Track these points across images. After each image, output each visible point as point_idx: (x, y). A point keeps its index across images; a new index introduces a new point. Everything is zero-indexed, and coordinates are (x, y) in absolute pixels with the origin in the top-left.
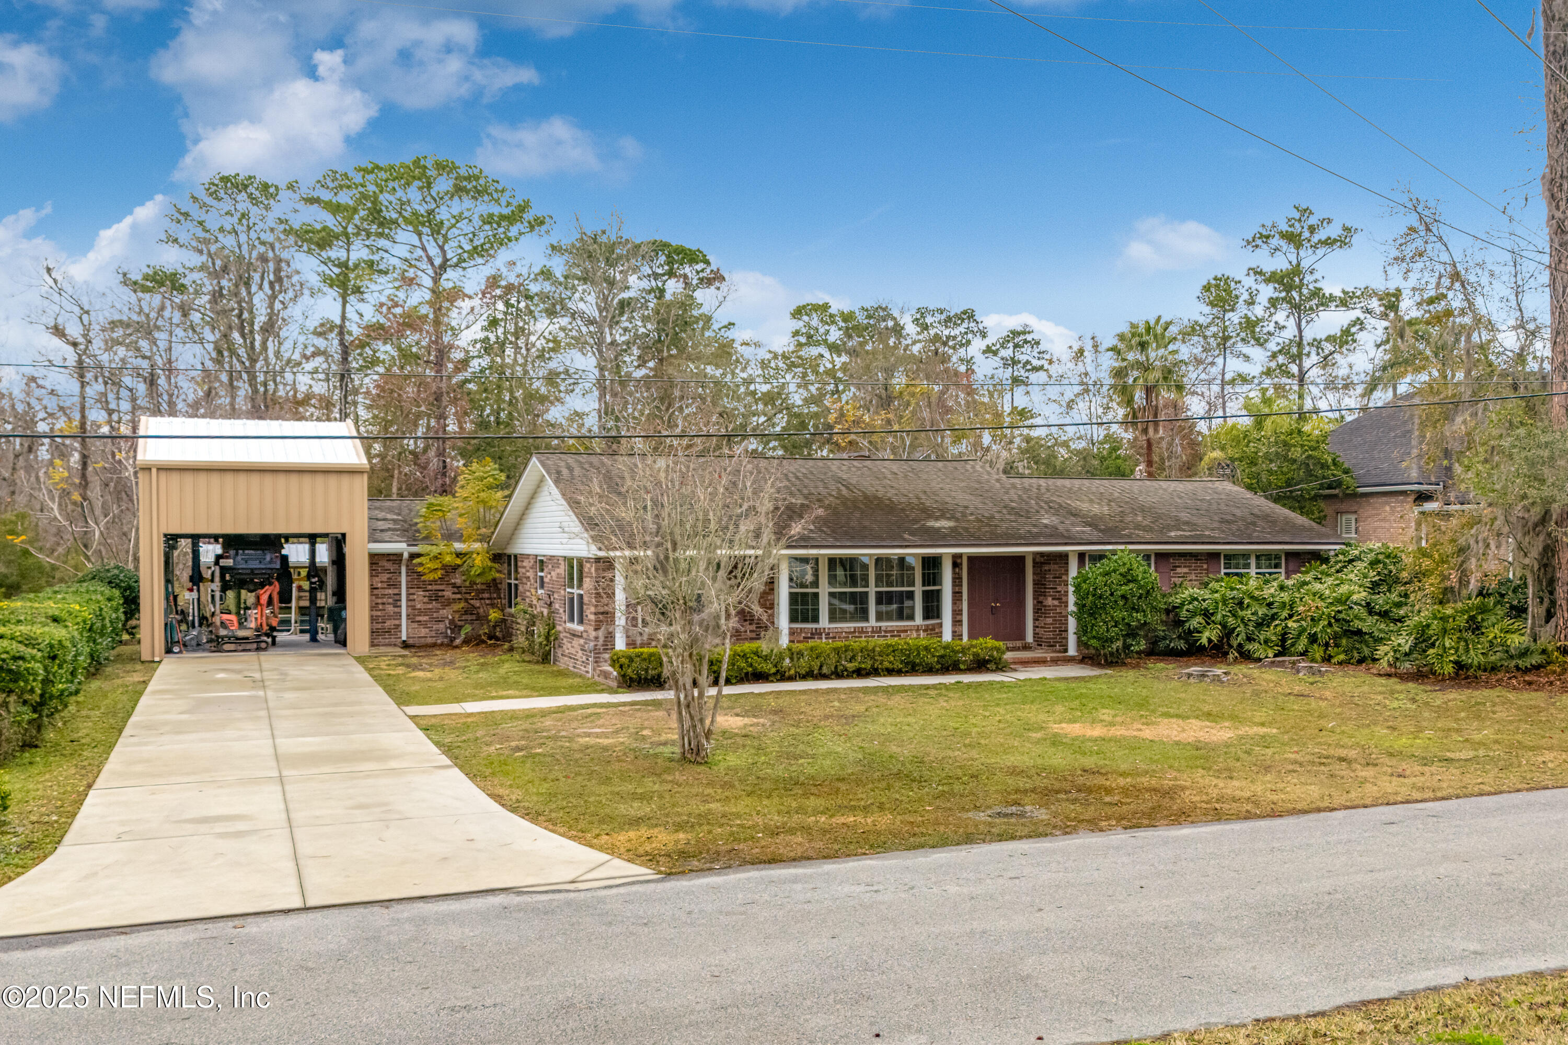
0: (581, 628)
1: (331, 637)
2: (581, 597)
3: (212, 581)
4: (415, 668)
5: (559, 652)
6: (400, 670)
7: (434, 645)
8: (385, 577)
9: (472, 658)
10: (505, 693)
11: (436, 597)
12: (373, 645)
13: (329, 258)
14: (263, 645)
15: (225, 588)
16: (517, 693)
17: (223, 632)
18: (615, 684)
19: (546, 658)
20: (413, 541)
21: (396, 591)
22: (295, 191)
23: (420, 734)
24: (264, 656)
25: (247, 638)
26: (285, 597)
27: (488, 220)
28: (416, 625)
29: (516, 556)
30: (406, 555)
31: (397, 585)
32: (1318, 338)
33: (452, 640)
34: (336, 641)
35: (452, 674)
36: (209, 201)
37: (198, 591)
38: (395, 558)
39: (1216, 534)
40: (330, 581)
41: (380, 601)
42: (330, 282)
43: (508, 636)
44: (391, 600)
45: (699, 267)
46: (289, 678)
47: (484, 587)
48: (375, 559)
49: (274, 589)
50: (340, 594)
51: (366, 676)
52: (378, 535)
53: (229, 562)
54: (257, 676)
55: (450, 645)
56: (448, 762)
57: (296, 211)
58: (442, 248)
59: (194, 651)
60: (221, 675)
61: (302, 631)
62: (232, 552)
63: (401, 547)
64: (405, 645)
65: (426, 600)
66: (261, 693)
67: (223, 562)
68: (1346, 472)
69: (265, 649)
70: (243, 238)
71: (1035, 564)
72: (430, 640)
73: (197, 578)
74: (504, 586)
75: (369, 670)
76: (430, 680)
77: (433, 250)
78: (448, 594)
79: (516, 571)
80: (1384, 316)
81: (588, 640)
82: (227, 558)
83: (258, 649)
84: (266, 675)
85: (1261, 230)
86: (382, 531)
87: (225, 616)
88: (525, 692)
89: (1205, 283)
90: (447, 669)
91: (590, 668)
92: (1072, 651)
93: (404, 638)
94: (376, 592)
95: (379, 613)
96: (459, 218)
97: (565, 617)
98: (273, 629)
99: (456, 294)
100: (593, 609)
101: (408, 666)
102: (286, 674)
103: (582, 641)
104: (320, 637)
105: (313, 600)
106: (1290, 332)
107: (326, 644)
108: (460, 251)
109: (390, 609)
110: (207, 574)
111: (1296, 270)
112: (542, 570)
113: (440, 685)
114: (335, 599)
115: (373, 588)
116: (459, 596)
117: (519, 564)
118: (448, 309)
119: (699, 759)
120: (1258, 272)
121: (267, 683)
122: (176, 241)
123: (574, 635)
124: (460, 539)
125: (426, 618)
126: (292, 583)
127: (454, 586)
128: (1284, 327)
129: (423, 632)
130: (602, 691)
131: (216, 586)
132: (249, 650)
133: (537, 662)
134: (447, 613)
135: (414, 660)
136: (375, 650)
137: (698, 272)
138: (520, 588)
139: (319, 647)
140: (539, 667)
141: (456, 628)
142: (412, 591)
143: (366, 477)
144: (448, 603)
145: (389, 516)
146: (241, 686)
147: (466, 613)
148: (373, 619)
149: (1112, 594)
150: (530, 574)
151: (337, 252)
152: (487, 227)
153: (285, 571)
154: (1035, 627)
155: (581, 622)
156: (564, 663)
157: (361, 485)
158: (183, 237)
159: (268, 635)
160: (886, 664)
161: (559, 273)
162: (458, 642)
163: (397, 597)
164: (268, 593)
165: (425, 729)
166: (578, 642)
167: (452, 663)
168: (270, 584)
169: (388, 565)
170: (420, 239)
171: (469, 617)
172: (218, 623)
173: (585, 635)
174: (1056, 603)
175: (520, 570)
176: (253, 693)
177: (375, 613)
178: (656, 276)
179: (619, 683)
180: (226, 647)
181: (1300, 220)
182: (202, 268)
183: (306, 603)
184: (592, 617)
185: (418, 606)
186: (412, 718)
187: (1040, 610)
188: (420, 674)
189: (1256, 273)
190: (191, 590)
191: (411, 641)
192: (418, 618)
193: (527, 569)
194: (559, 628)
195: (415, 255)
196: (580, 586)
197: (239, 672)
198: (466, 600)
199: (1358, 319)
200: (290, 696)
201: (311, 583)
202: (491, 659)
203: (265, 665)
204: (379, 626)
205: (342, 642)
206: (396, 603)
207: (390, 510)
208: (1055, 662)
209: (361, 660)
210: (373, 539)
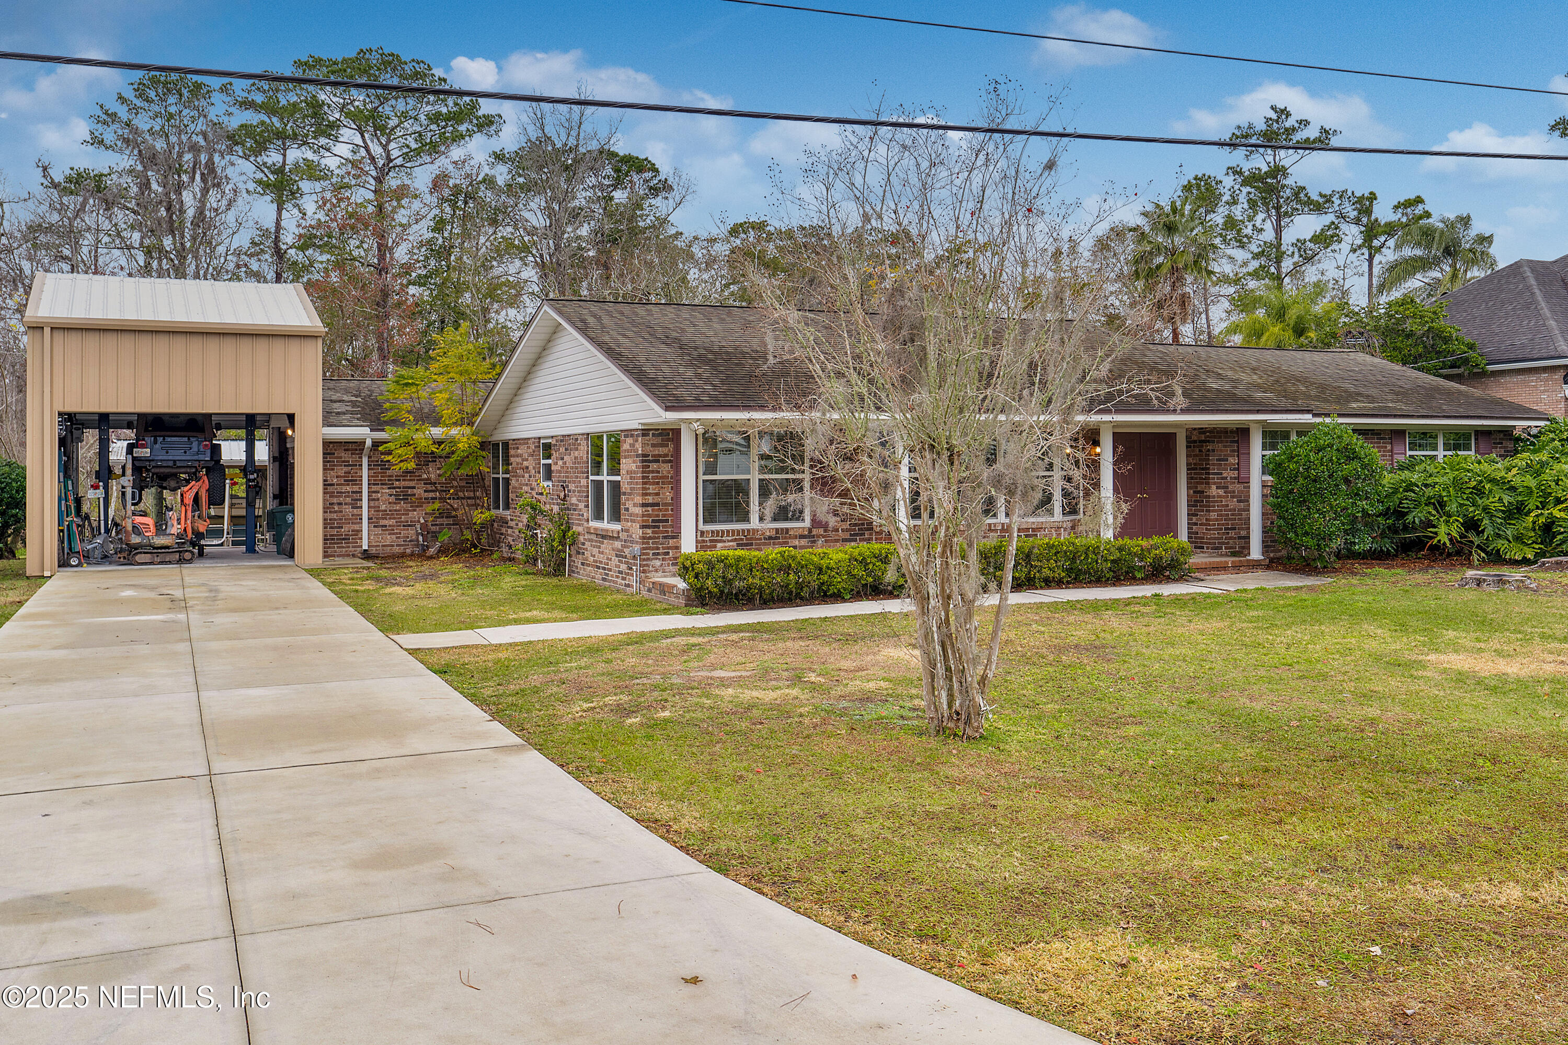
0: (616, 527)
1: (274, 548)
2: (615, 486)
3: (124, 474)
4: (389, 582)
5: (578, 561)
6: (370, 585)
7: (403, 556)
8: (342, 470)
9: (457, 570)
10: (523, 615)
11: (404, 496)
12: (325, 557)
13: (265, 164)
14: (187, 556)
15: (140, 486)
16: (546, 615)
17: (135, 540)
18: (682, 601)
19: (558, 568)
20: (377, 425)
21: (356, 488)
22: (228, 95)
23: (436, 678)
24: (187, 569)
25: (168, 547)
26: (216, 499)
27: (435, 118)
28: (379, 530)
29: (506, 444)
30: (369, 443)
31: (357, 481)
32: (1302, 238)
33: (425, 548)
34: (279, 553)
35: (442, 591)
36: (139, 102)
37: (106, 488)
38: (355, 446)
39: (1400, 405)
40: (271, 485)
41: (335, 500)
42: (265, 186)
43: (496, 541)
44: (349, 500)
45: (647, 175)
46: (221, 596)
47: (463, 484)
48: (330, 448)
49: (201, 486)
50: (285, 495)
51: (326, 592)
52: (332, 419)
53: (145, 452)
54: (178, 593)
55: (422, 555)
56: (519, 741)
57: (230, 114)
58: (385, 147)
59: (98, 564)
60: (128, 593)
61: (235, 543)
62: (149, 440)
63: (361, 432)
64: (366, 556)
65: (392, 499)
66: (182, 616)
67: (138, 452)
68: (1471, 347)
69: (190, 561)
70: (173, 139)
71: (1190, 443)
72: (397, 550)
73: (105, 473)
74: (489, 482)
75: (329, 585)
76: (413, 597)
77: (376, 150)
78: (419, 492)
79: (507, 462)
80: (1357, 221)
81: (628, 542)
82: (144, 446)
83: (181, 561)
84: (189, 592)
85: (1236, 132)
86: (338, 413)
87: (139, 519)
88: (557, 614)
89: (1186, 183)
90: (431, 583)
91: (633, 581)
92: (1256, 553)
93: (365, 547)
94: (330, 489)
95: (335, 516)
96: (404, 116)
97: (588, 514)
98: (199, 535)
99: (402, 193)
100: (639, 499)
101: (378, 579)
102: (217, 591)
103: (618, 544)
104: (260, 547)
105: (250, 505)
106: (1269, 235)
107: (267, 555)
108: (405, 150)
109: (348, 510)
110: (118, 470)
111: (1278, 171)
112: (549, 457)
113: (430, 604)
114: (277, 502)
115: (326, 484)
116: (431, 495)
117: (512, 452)
118: (394, 211)
119: (969, 731)
120: (1237, 172)
121: (190, 603)
122: (101, 142)
123: (604, 536)
124: (437, 422)
125: (392, 522)
126: (226, 479)
127: (428, 482)
128: (1262, 229)
129: (389, 539)
130: (665, 611)
131: (127, 481)
132: (170, 562)
133: (548, 574)
134: (418, 516)
135: (384, 573)
136: (329, 562)
137: (645, 181)
138: (513, 482)
139: (258, 559)
140: (555, 581)
141: (430, 534)
142: (374, 488)
143: (320, 342)
144: (419, 503)
145: (345, 398)
146: (154, 607)
147: (441, 515)
148: (327, 523)
149: (1331, 476)
150: (530, 463)
151: (273, 157)
152: (434, 127)
153: (216, 468)
154: (1190, 525)
155: (616, 516)
156: (584, 575)
157: (314, 354)
158: (109, 137)
159: (193, 544)
160: (1046, 572)
161: (500, 181)
162: (432, 551)
163: (357, 496)
164: (195, 490)
165: (441, 672)
166: (607, 546)
167: (432, 576)
168: (198, 480)
169: (346, 456)
170: (363, 136)
171: (445, 521)
172: (130, 528)
173: (623, 536)
174: (1221, 492)
175: (512, 460)
176: (170, 616)
177: (329, 516)
178: (601, 186)
179: (688, 598)
180: (139, 558)
181: (1277, 122)
182: (131, 171)
183: (243, 512)
184: (638, 510)
185: (383, 507)
186: (413, 652)
187: (1198, 502)
188: (397, 589)
189: (1235, 172)
190: (95, 487)
191: (373, 551)
192: (382, 522)
193: (522, 457)
194: (576, 529)
195: (357, 157)
196: (614, 471)
197: (153, 588)
198: (442, 500)
199: (1333, 223)
200: (223, 620)
201: (249, 480)
202: (480, 571)
203: (187, 580)
204: (335, 532)
205: (289, 552)
206: (356, 503)
207: (347, 391)
208: (1237, 568)
209: (314, 573)
210: (327, 423)
